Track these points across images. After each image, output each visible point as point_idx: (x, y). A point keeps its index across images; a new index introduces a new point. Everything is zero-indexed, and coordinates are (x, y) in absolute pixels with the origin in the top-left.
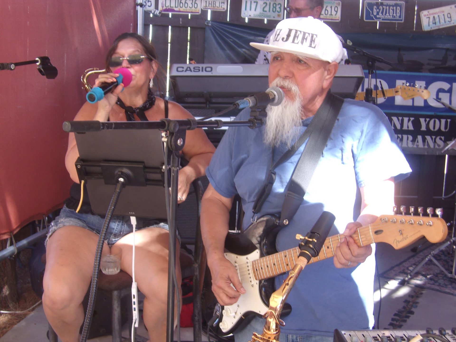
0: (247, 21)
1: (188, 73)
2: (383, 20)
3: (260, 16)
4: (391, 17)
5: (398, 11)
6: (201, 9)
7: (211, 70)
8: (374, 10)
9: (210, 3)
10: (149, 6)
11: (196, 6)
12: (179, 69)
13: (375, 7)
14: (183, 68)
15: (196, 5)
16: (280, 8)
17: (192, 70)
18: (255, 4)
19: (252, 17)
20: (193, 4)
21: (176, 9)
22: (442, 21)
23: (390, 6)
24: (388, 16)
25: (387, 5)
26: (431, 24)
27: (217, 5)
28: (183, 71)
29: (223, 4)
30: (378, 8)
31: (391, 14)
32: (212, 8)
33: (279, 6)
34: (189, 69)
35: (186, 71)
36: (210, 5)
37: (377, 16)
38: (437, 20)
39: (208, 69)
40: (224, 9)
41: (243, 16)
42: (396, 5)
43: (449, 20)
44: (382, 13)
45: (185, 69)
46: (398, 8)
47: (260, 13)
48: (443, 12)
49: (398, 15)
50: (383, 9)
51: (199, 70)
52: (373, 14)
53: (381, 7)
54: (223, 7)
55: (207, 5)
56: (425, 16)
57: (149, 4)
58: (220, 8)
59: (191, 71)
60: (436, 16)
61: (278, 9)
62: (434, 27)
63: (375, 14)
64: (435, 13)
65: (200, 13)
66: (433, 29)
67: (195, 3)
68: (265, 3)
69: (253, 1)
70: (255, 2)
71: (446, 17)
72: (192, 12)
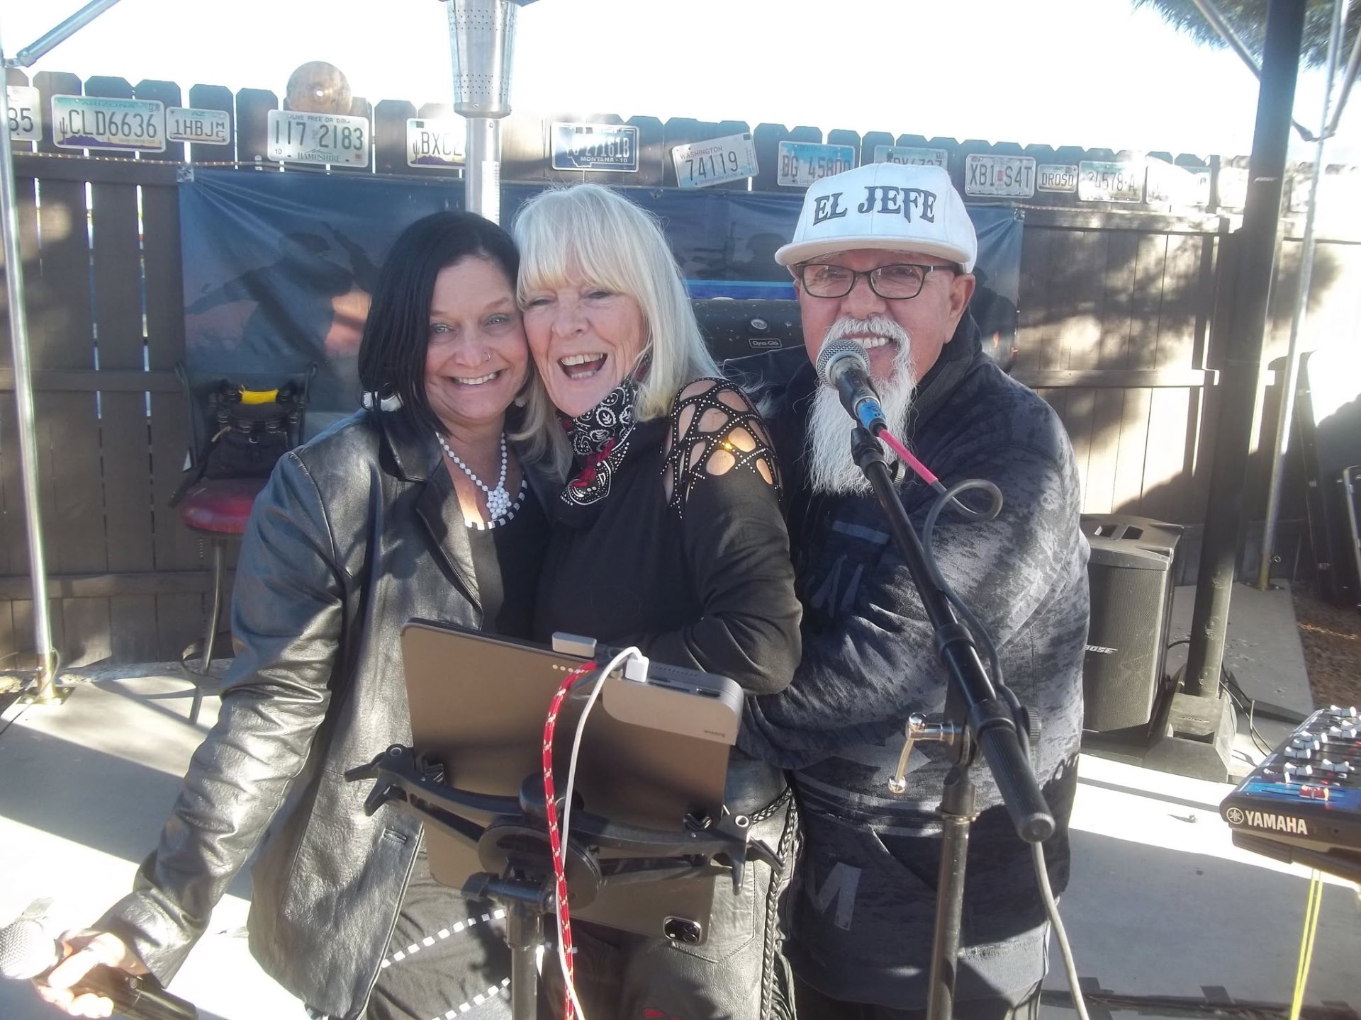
0: (280, 168)
2: (594, 166)
3: (313, 157)
4: (609, 161)
5: (625, 146)
6: (167, 141)
9: (188, 125)
10: (25, 130)
11: (151, 132)
15: (151, 129)
16: (359, 138)
18: (301, 127)
19: (295, 159)
20: (145, 126)
21: (100, 139)
22: (719, 169)
23: (607, 136)
24: (603, 159)
25: (601, 134)
26: (696, 174)
27: (207, 130)
29: (220, 128)
31: (611, 155)
32: (194, 136)
33: (358, 133)
36: (188, 130)
37: (582, 158)
38: (708, 166)
40: (223, 140)
41: (272, 153)
42: (620, 134)
43: (733, 166)
44: (592, 151)
46: (625, 140)
47: (313, 151)
48: (720, 149)
49: (626, 156)
52: (571, 151)
54: (220, 134)
55: (181, 130)
56: (683, 156)
57: (26, 124)
58: (214, 137)
60: (706, 157)
61: (356, 142)
62: (702, 182)
63: (576, 154)
64: (703, 152)
65: (164, 148)
66: (700, 186)
67: (149, 125)
68: (322, 126)
69: (294, 122)
70: (298, 124)
71: (726, 160)
72: (142, 147)
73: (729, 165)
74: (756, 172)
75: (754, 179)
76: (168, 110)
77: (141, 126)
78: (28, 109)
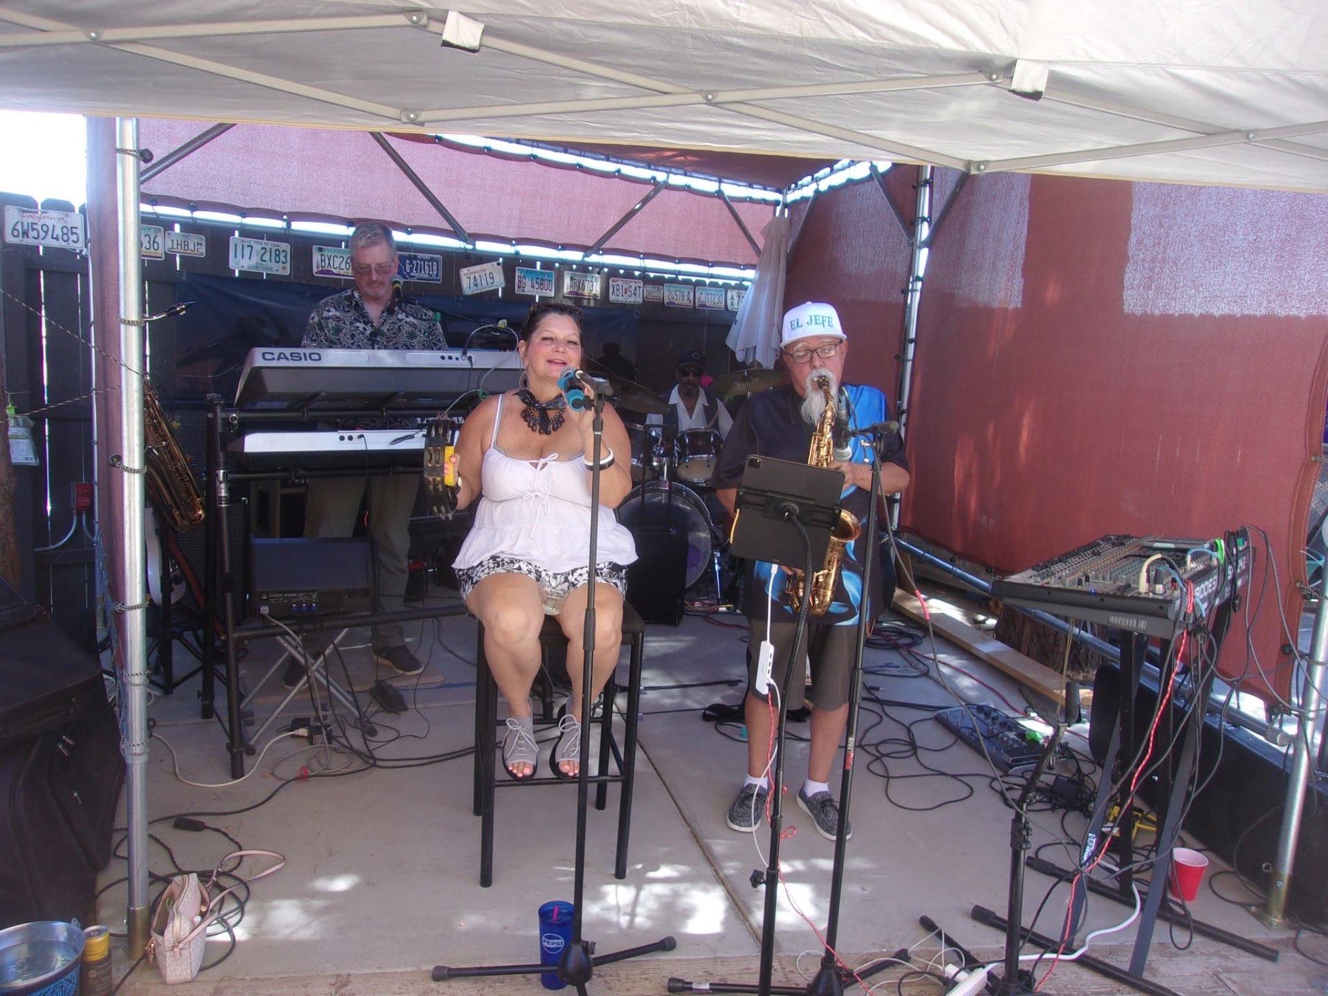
0: (237, 274)
1: (283, 363)
2: (418, 279)
3: (257, 267)
4: (426, 276)
5: (435, 268)
6: (165, 253)
7: (320, 359)
8: (407, 265)
9: (179, 243)
10: (74, 242)
11: (156, 247)
12: (268, 356)
13: (408, 261)
14: (273, 354)
15: (156, 245)
16: (285, 257)
17: (289, 357)
18: (250, 248)
19: (246, 269)
20: (152, 242)
22: (484, 283)
23: (425, 260)
24: (423, 275)
25: (421, 260)
26: (472, 285)
27: (191, 247)
28: (273, 359)
29: (200, 246)
30: (411, 263)
31: (427, 272)
32: (183, 251)
33: (284, 253)
34: (282, 356)
35: (278, 359)
36: (179, 247)
37: (412, 274)
38: (479, 281)
39: (314, 357)
40: (202, 254)
41: (232, 265)
42: (432, 260)
43: (491, 280)
44: (416, 270)
45: (276, 356)
46: (435, 263)
47: (257, 263)
48: (485, 270)
49: (435, 273)
50: (417, 264)
51: (301, 359)
52: (405, 269)
53: (414, 262)
54: (200, 250)
55: (175, 246)
56: (465, 275)
57: (74, 238)
58: (196, 251)
59: (286, 358)
60: (477, 275)
61: (283, 259)
62: (475, 291)
63: (408, 271)
64: (476, 272)
65: (164, 258)
66: (475, 292)
67: (154, 242)
68: (263, 248)
69: (245, 245)
70: (248, 246)
71: (488, 277)
72: (149, 256)
73: (490, 281)
74: (503, 285)
75: (503, 289)
76: (167, 233)
77: (149, 242)
78: (76, 228)
